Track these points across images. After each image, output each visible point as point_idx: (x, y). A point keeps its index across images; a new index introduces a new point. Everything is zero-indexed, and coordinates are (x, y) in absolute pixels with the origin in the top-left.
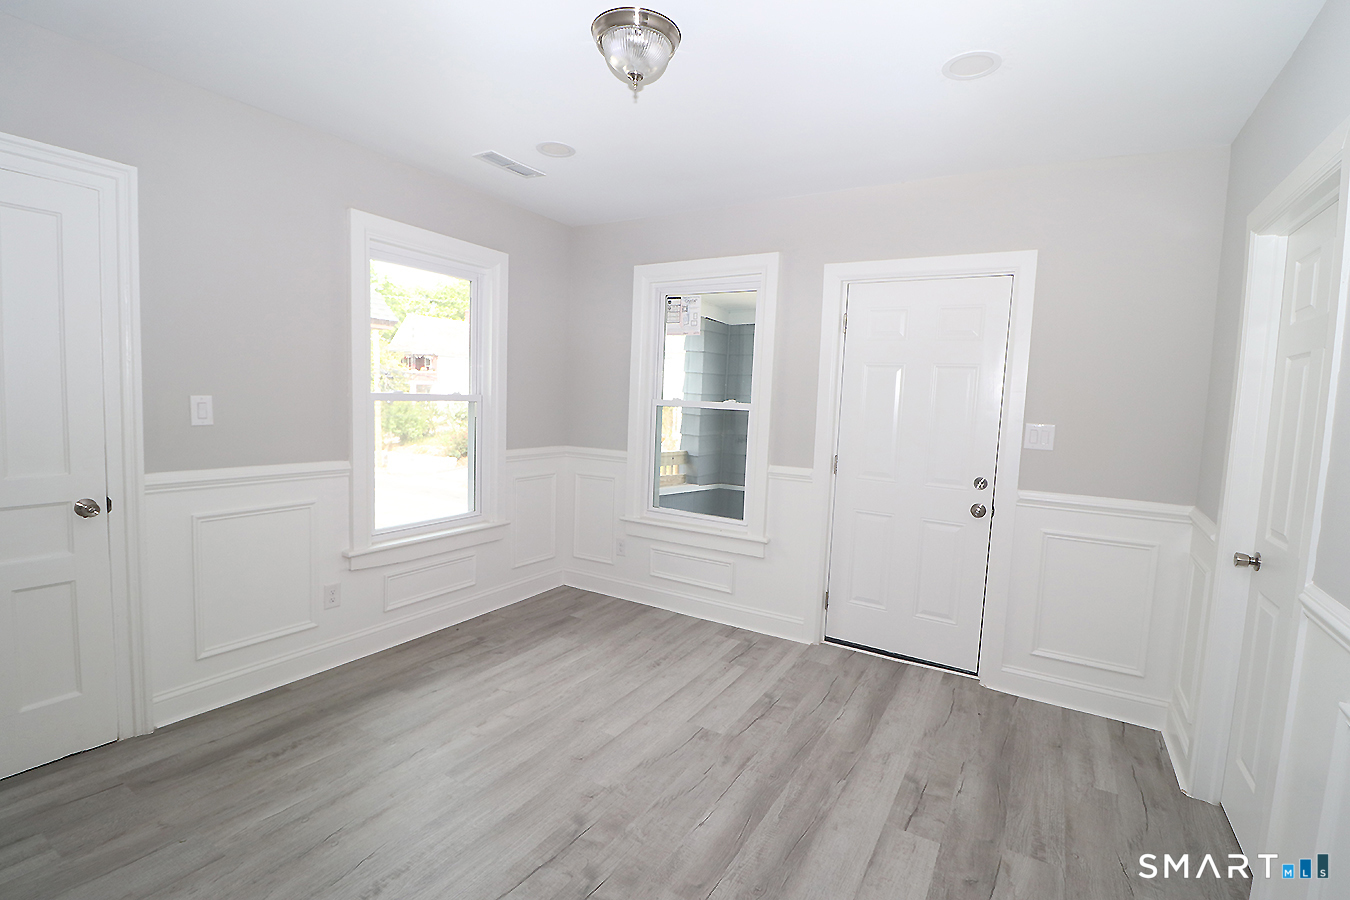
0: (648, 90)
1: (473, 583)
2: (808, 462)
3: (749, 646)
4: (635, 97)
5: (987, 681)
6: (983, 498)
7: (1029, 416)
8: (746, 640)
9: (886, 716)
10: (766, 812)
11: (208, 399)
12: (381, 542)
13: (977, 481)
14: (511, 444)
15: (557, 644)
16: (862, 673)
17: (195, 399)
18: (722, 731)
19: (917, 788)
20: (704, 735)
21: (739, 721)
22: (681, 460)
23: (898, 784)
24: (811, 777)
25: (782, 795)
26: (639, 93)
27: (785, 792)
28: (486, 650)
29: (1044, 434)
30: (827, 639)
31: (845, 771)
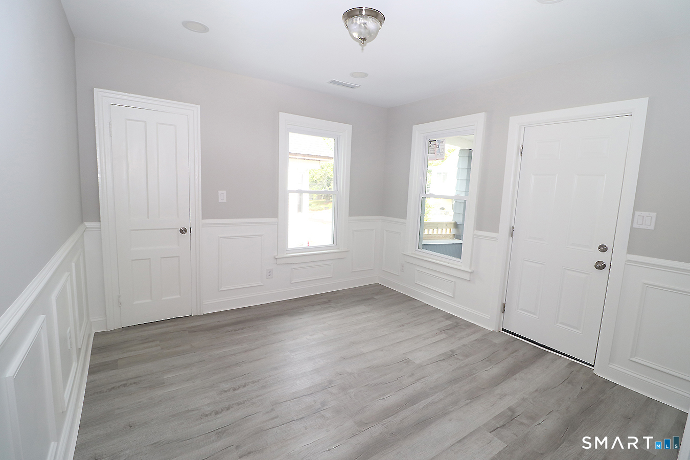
0: (369, 45)
1: (331, 276)
2: (496, 230)
3: (456, 325)
4: (363, 49)
5: (597, 371)
6: (604, 257)
7: (636, 207)
8: (456, 322)
9: (517, 376)
10: (418, 403)
11: (224, 192)
12: (290, 254)
13: (601, 246)
14: (351, 214)
15: (361, 308)
16: (516, 351)
17: (220, 192)
18: (417, 362)
19: (512, 415)
20: (407, 361)
21: (429, 359)
22: (452, 226)
23: (502, 410)
24: (452, 394)
25: (431, 398)
26: (365, 48)
27: (433, 397)
28: (330, 306)
29: (648, 220)
30: (503, 330)
31: (473, 396)
